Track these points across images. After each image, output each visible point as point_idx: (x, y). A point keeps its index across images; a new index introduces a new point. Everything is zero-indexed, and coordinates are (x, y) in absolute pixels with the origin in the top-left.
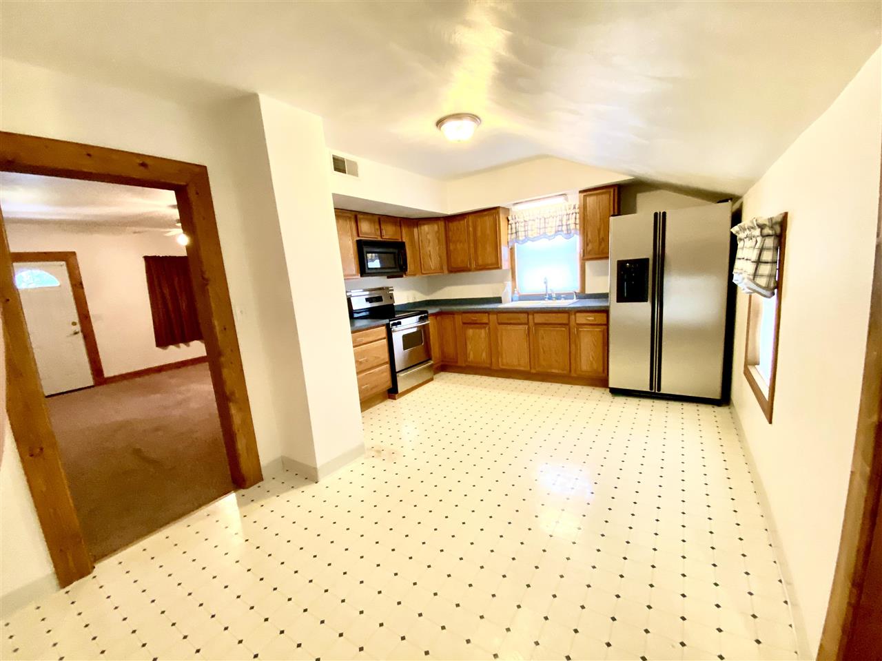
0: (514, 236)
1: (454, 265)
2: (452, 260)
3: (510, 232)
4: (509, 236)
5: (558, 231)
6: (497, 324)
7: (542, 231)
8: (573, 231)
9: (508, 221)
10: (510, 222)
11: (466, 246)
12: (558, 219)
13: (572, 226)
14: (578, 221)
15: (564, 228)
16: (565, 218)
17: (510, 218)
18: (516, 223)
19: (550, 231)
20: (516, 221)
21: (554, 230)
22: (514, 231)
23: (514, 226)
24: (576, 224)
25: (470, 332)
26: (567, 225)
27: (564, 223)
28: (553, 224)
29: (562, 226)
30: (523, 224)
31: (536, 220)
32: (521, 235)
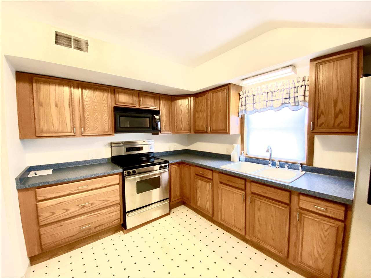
0: (244, 107)
1: (197, 128)
2: (197, 124)
3: (240, 104)
4: (240, 107)
5: (285, 103)
6: (219, 182)
7: (269, 103)
8: (300, 103)
9: (240, 95)
10: (241, 97)
11: (205, 114)
12: (285, 92)
13: (301, 98)
14: (307, 93)
15: (292, 100)
16: (292, 91)
17: (241, 93)
18: (245, 98)
19: (277, 103)
20: (246, 95)
21: (280, 102)
22: (244, 103)
23: (244, 99)
24: (305, 96)
25: (200, 183)
26: (295, 97)
27: (292, 95)
28: (280, 97)
29: (290, 98)
30: (252, 98)
31: (264, 94)
32: (250, 107)
